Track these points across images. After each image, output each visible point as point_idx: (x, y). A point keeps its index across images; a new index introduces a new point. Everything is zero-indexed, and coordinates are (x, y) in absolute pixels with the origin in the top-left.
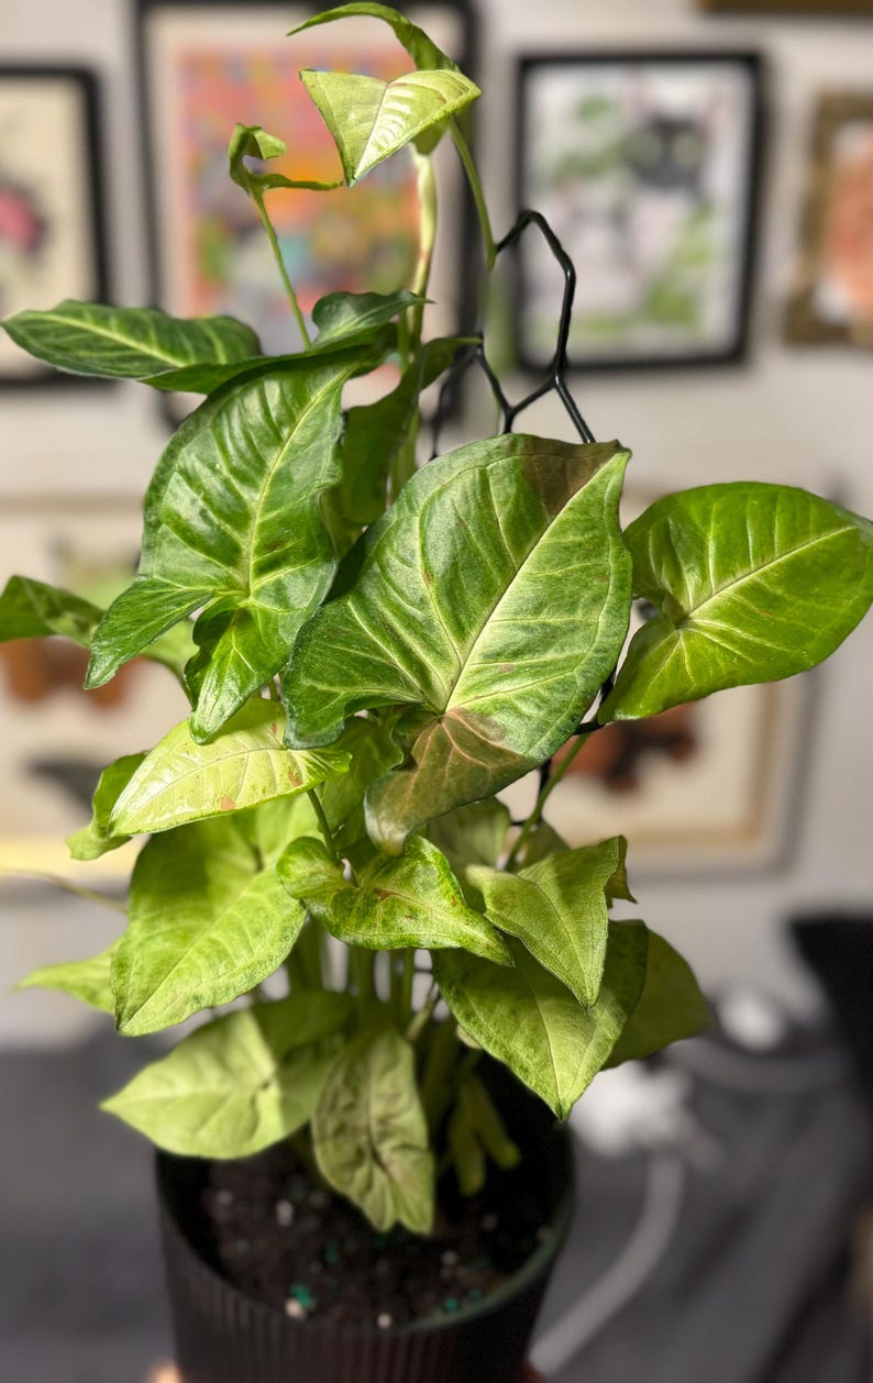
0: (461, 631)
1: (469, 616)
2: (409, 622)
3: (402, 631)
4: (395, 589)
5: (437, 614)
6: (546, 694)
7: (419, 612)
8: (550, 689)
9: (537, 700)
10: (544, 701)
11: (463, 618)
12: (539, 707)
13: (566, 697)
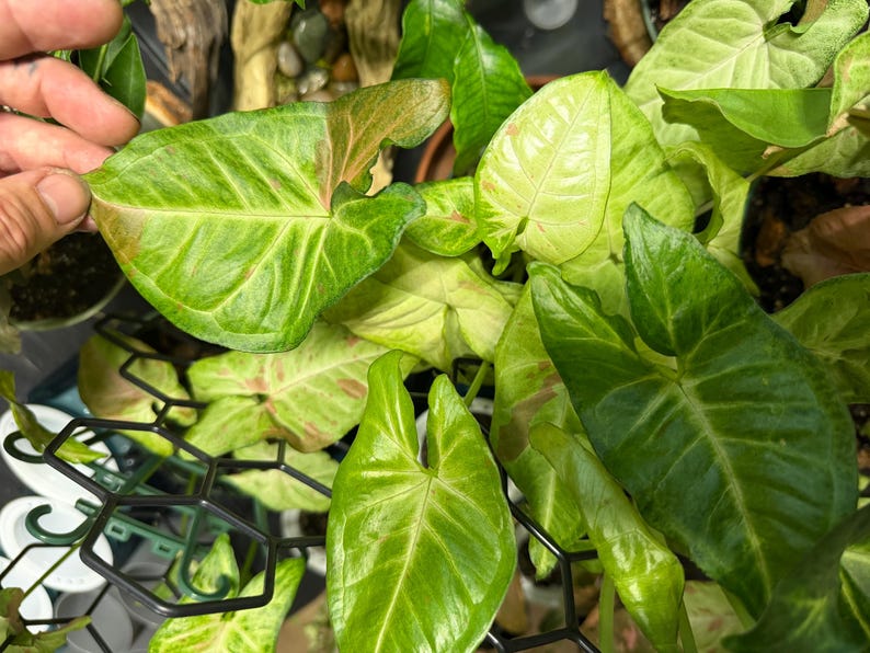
0: (270, 231)
1: (256, 230)
2: (287, 272)
3: (297, 274)
4: (271, 295)
5: (270, 254)
6: (276, 136)
7: (276, 265)
8: (271, 136)
9: (284, 137)
10: (282, 132)
11: (260, 233)
12: (288, 132)
13: (271, 123)
